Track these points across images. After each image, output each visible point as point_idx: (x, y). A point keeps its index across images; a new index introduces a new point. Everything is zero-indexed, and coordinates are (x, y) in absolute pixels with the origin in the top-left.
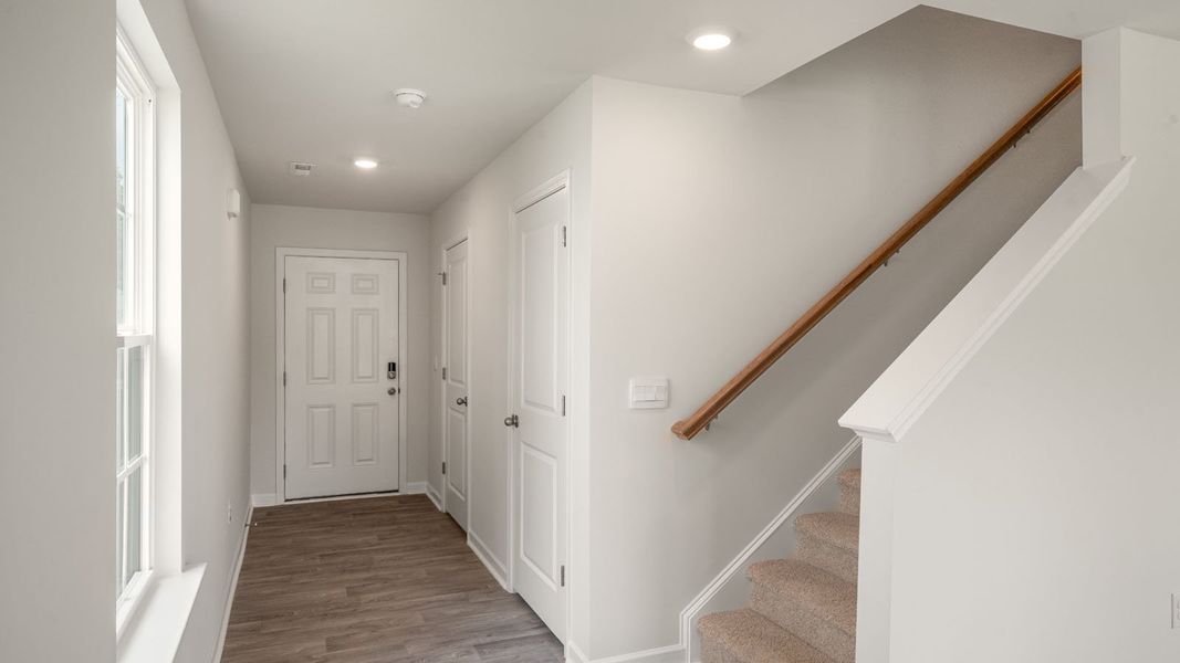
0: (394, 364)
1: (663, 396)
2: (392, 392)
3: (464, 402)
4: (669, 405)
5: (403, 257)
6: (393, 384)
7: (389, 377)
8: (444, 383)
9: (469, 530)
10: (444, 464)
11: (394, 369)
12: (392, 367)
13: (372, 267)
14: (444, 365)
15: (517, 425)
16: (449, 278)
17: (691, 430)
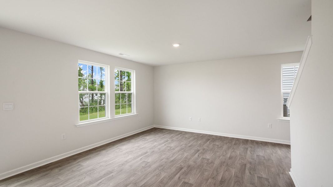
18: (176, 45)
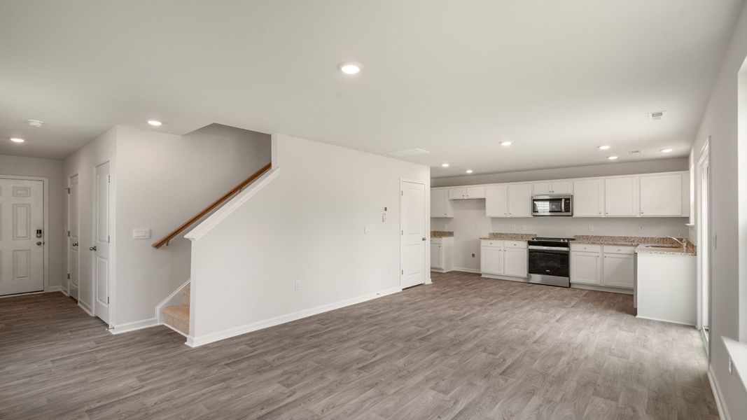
0: (40, 231)
1: (148, 235)
2: (39, 244)
3: (77, 245)
4: (151, 237)
5: (46, 180)
6: (41, 240)
7: (37, 237)
8: (69, 238)
9: (79, 299)
10: (69, 275)
11: (40, 233)
12: (39, 232)
13: (27, 184)
14: (69, 230)
15: (95, 250)
16: (71, 190)
17: (158, 246)
18: (351, 69)
